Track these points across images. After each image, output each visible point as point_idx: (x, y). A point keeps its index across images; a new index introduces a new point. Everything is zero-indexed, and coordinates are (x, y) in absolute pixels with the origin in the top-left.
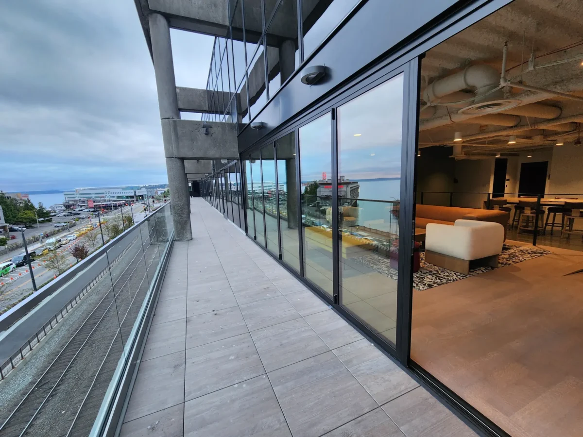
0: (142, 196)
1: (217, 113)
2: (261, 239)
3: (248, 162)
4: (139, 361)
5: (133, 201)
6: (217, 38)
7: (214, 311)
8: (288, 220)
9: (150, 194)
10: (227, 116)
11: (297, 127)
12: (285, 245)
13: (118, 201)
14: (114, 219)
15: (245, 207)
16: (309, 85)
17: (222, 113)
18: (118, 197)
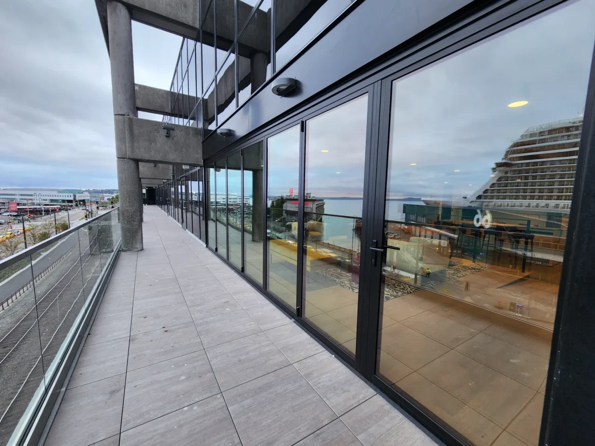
0: (84, 201)
1: (180, 116)
2: (222, 251)
3: (212, 170)
4: (64, 389)
5: (72, 206)
6: (186, 39)
7: (164, 328)
8: (253, 233)
9: (93, 199)
10: (192, 121)
11: (266, 137)
12: (248, 258)
13: (51, 205)
14: (44, 226)
15: (207, 218)
16: (280, 97)
17: (186, 117)
18: (52, 201)
